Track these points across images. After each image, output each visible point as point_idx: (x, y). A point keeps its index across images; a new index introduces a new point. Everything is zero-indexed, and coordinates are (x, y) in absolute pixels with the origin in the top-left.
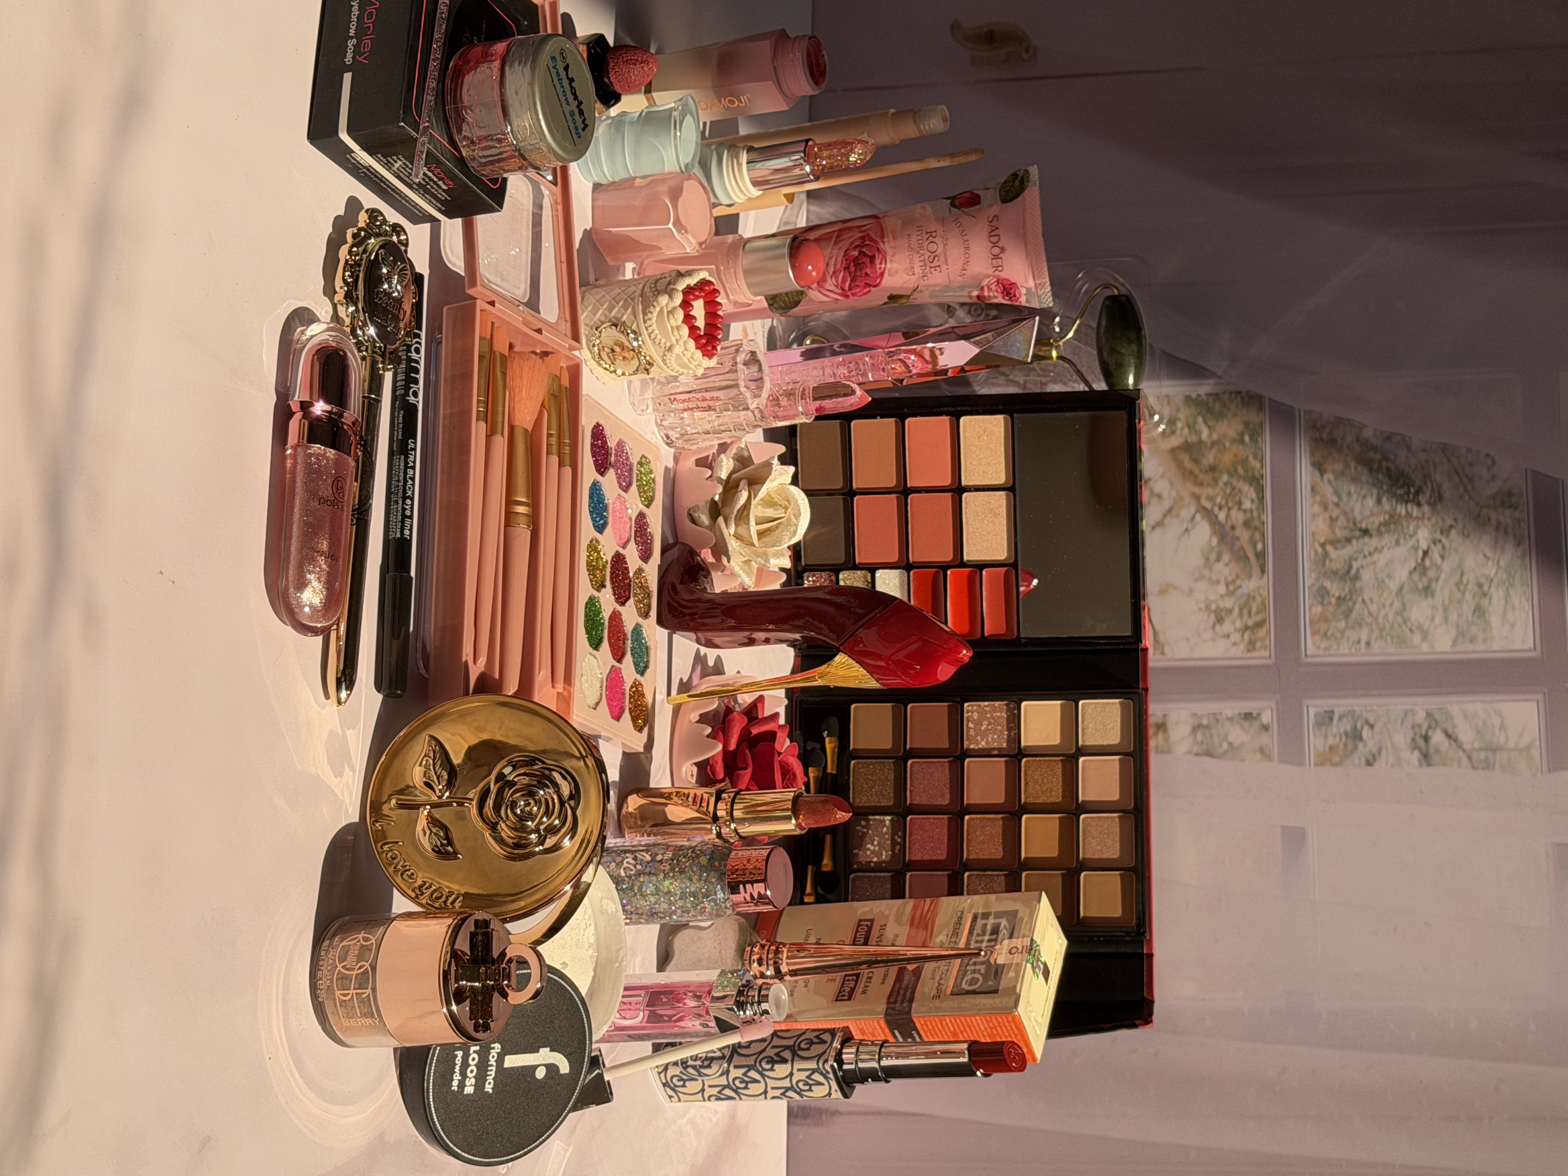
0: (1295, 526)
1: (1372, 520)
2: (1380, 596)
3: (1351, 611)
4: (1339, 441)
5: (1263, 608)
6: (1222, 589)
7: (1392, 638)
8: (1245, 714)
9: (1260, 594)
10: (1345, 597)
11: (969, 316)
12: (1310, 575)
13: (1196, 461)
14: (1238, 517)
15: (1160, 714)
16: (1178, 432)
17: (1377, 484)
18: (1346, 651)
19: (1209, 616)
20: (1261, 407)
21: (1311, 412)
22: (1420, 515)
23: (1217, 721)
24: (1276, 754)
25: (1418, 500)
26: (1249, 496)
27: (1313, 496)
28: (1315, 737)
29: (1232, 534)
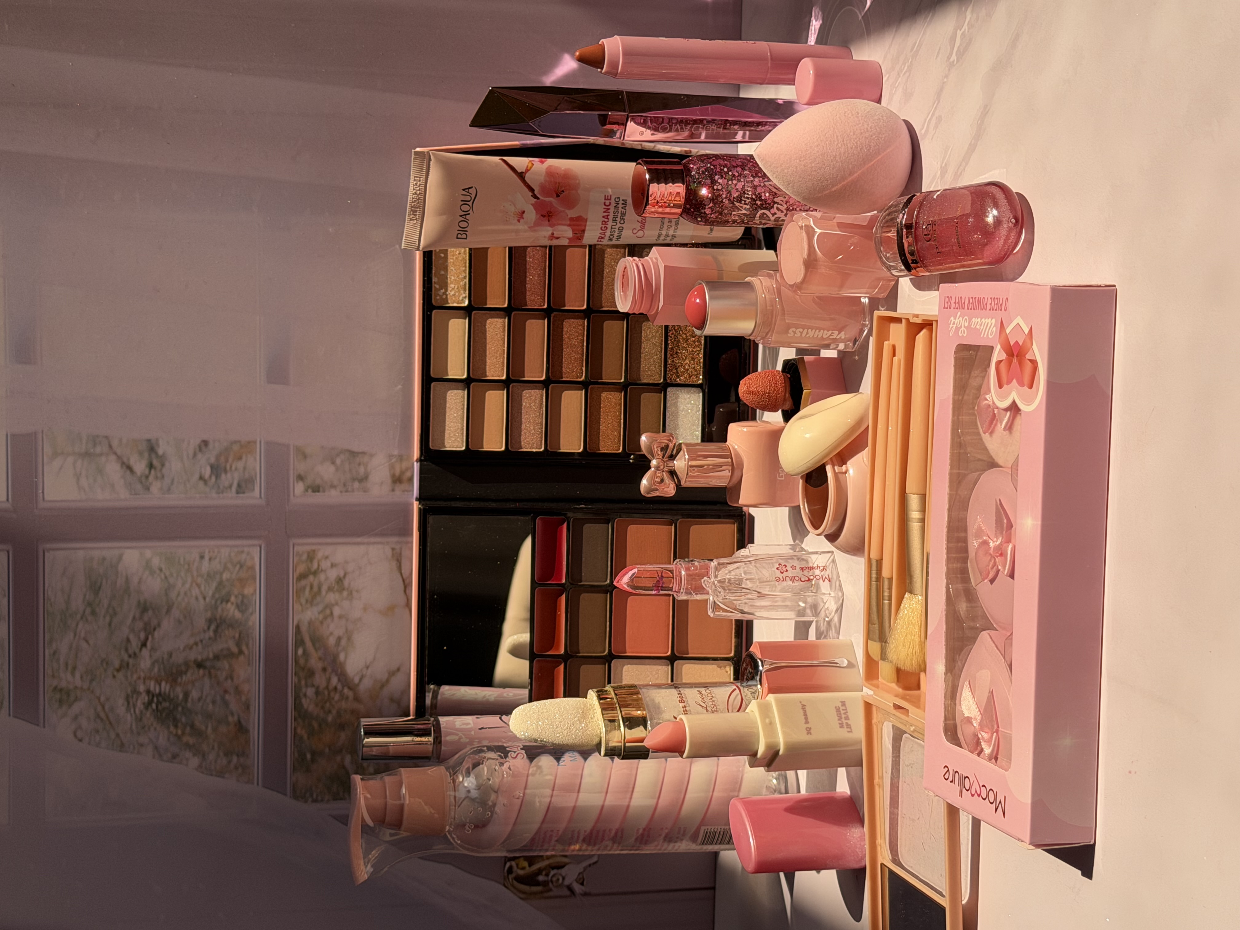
0: (266, 672)
1: (194, 677)
3: (217, 589)
4: (221, 754)
5: (299, 592)
6: (337, 611)
7: (179, 561)
8: (318, 491)
9: (301, 605)
10: (222, 602)
11: (564, 875)
12: (254, 622)
14: (320, 680)
15: (398, 492)
17: (187, 712)
18: (222, 550)
19: (350, 584)
20: (295, 787)
21: (248, 782)
22: (147, 682)
23: (345, 485)
24: (292, 453)
25: (149, 697)
26: (308, 700)
27: (248, 700)
28: (254, 469)
29: (326, 663)
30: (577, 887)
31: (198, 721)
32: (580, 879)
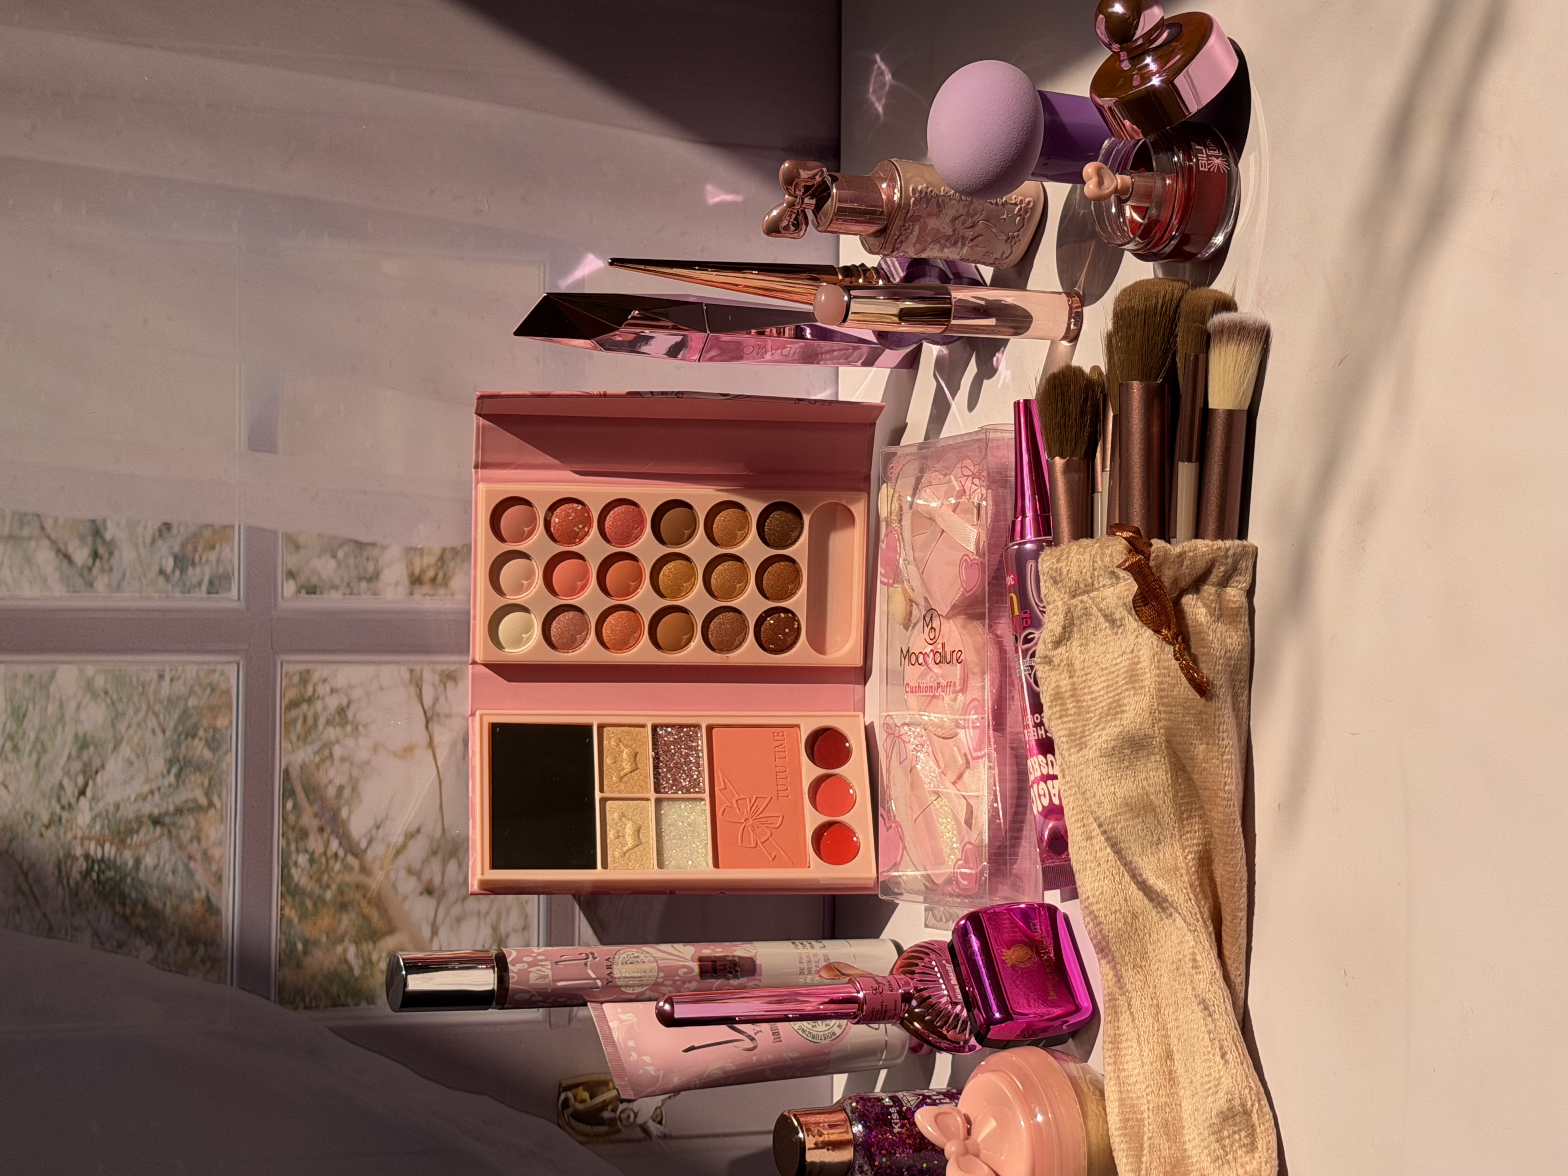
0: (244, 832)
1: (148, 838)
2: (142, 738)
3: (181, 720)
4: (184, 943)
5: (289, 725)
6: (338, 751)
7: (131, 682)
8: (315, 593)
9: (291, 742)
10: (186, 738)
11: (636, 1111)
12: (229, 765)
13: (364, 917)
14: (315, 844)
15: (417, 596)
16: (384, 955)
17: (139, 885)
18: (188, 668)
19: (355, 716)
20: (281, 988)
21: (218, 982)
22: (86, 843)
23: (348, 585)
24: (280, 542)
25: (87, 863)
26: (299, 870)
27: (220, 869)
28: (231, 562)
29: (323, 820)
30: (654, 1127)
31: (153, 896)
32: (657, 1116)
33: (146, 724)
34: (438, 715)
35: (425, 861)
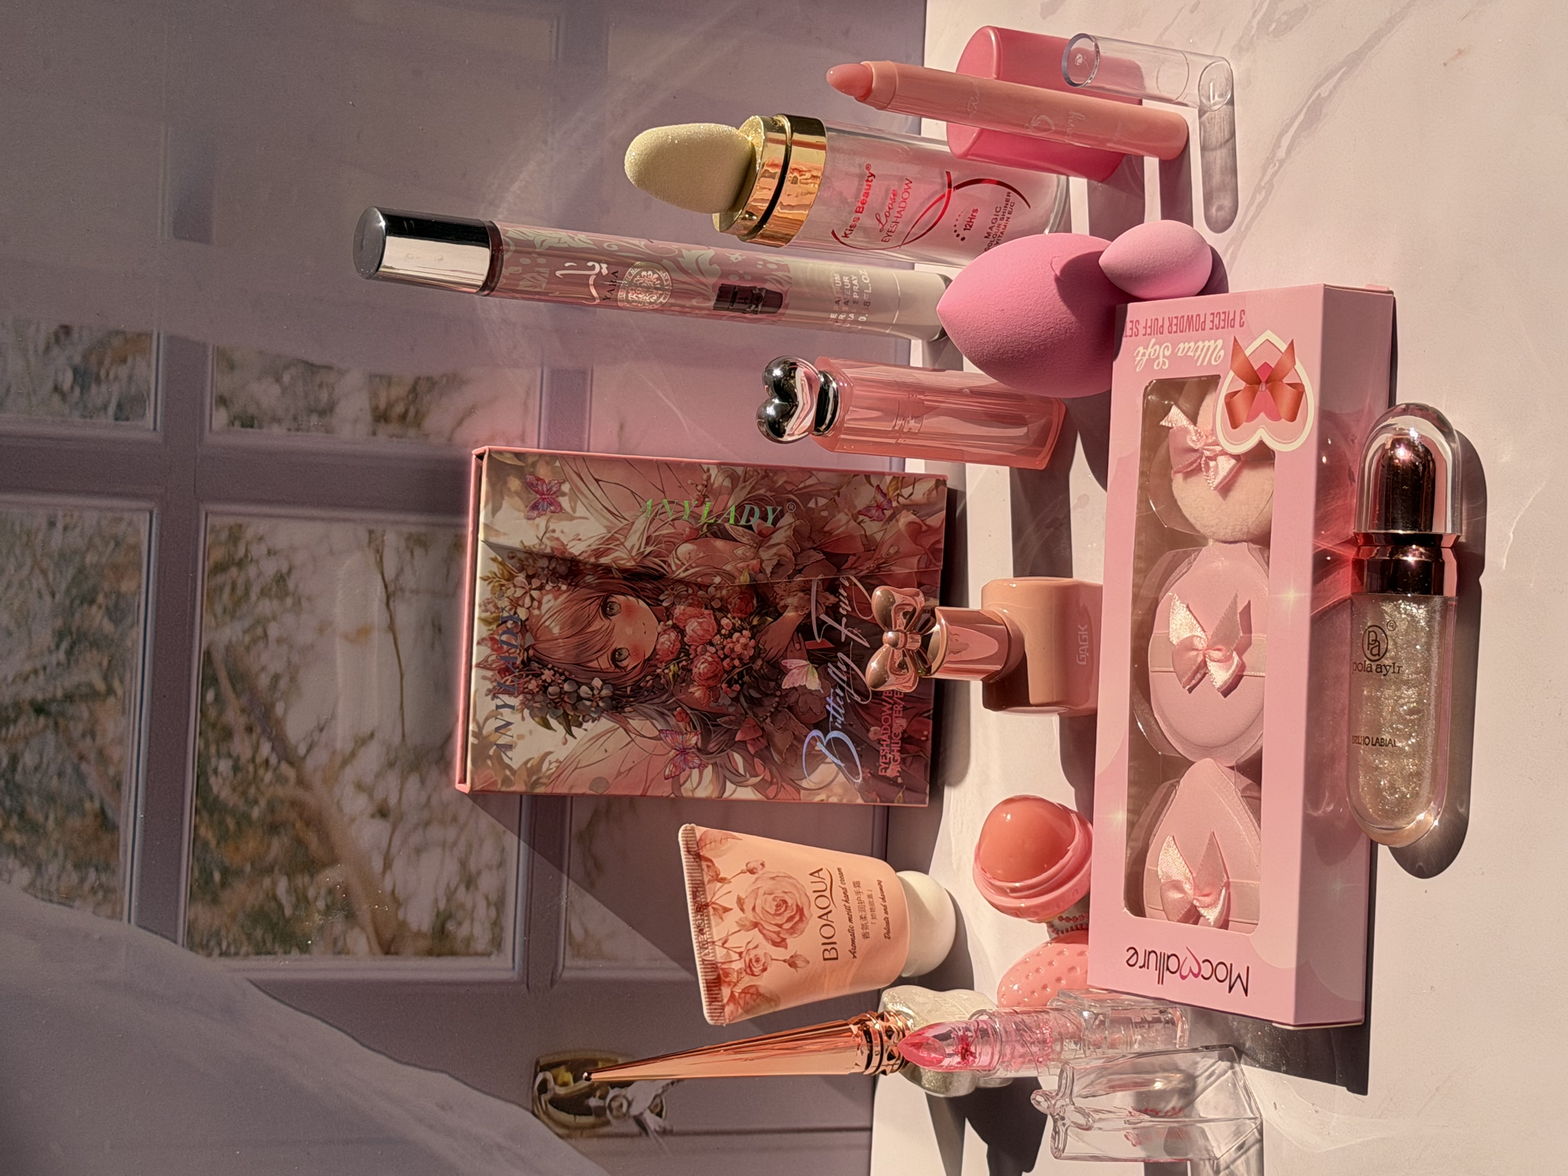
1: (27, 730)
2: (25, 601)
3: (76, 581)
4: (69, 866)
5: (213, 594)
6: (274, 630)
7: (13, 529)
8: (252, 427)
9: (216, 616)
10: (82, 603)
11: (630, 1099)
12: (135, 643)
13: (299, 842)
14: (241, 746)
15: (382, 437)
16: (323, 892)
17: (13, 789)
18: (87, 514)
19: (297, 587)
21: (112, 917)
23: (295, 419)
24: (210, 358)
26: (220, 781)
27: (119, 773)
28: (148, 382)
29: (252, 718)
30: (652, 1121)
31: (33, 806)
32: (656, 1106)
33: (31, 584)
34: (402, 590)
35: (379, 775)
